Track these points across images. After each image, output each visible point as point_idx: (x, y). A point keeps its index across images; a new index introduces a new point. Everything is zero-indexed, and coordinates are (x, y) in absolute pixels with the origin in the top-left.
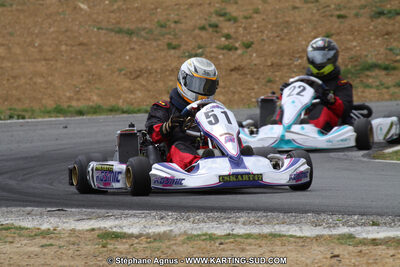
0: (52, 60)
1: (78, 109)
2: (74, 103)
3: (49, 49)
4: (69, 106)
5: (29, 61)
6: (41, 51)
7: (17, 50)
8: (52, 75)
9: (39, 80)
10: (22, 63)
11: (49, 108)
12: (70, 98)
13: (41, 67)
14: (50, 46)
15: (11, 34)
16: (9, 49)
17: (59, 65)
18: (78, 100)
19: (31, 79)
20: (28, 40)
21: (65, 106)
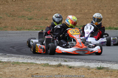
0: (114, 14)
1: (115, 28)
2: (115, 26)
3: (115, 11)
4: (113, 27)
5: (107, 14)
6: (111, 11)
7: (105, 11)
8: (112, 18)
9: (108, 20)
10: (105, 15)
11: (107, 28)
12: (114, 25)
13: (110, 16)
14: (115, 10)
15: (105, 7)
16: (103, 10)
17: (115, 15)
18: (116, 25)
19: (105, 19)
20: (109, 8)
21: (112, 27)
